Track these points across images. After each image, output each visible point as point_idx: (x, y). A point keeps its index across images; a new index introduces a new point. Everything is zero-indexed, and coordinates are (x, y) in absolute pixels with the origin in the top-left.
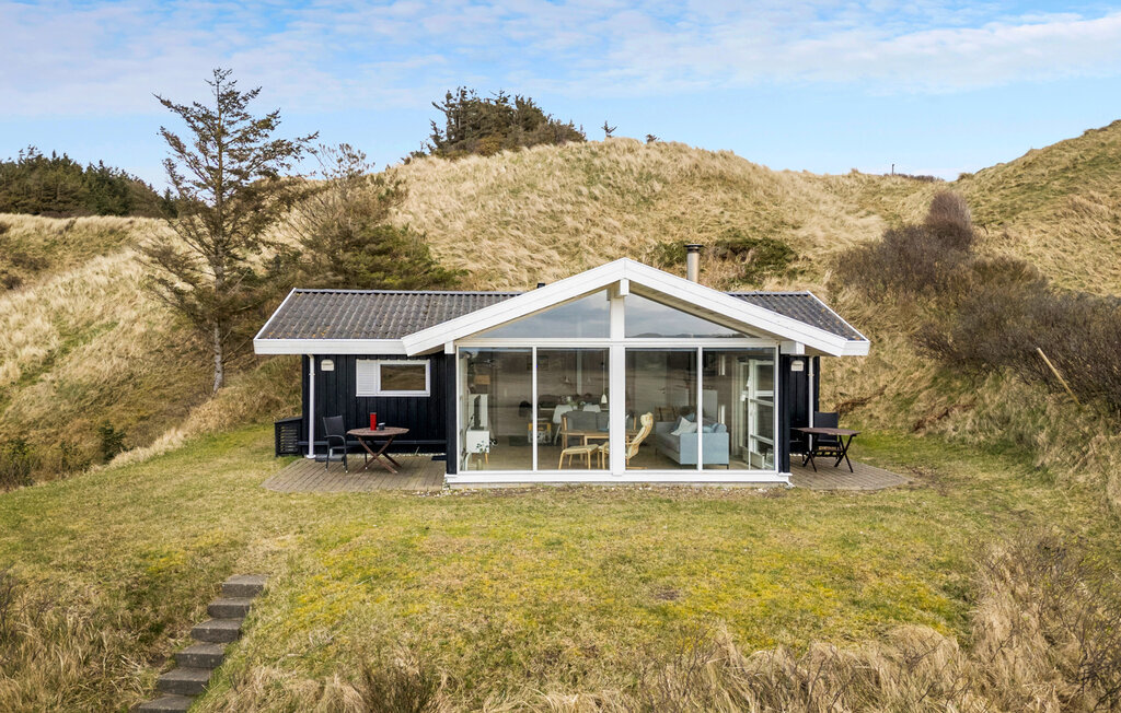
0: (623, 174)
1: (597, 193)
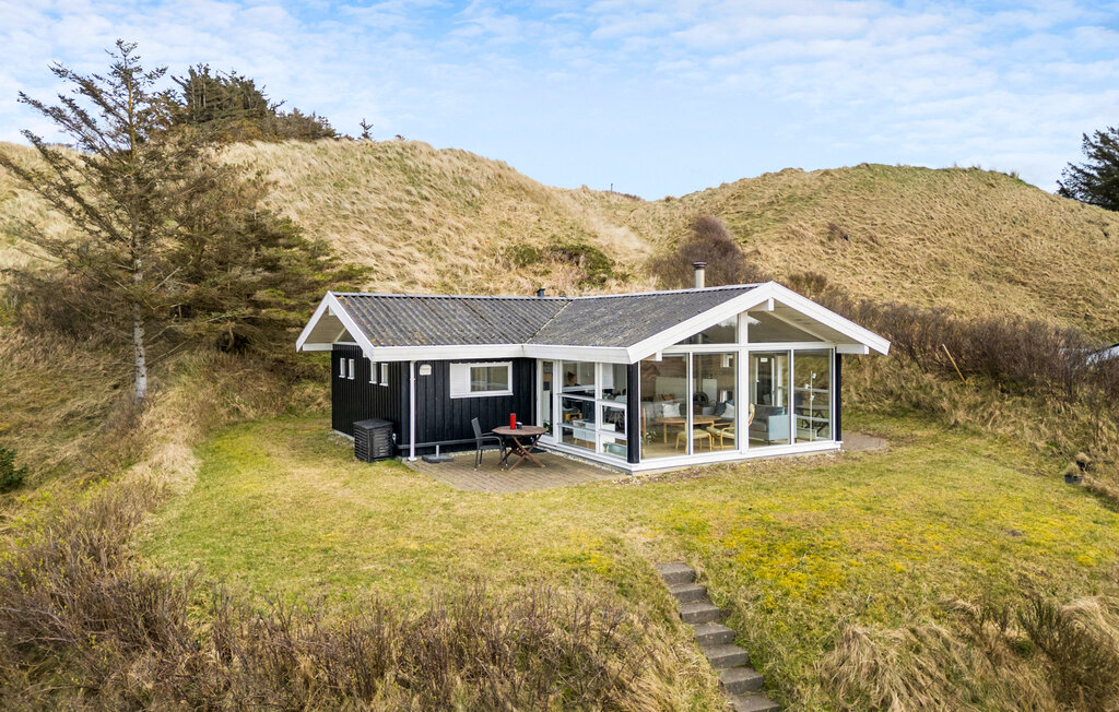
0: (440, 177)
1: (425, 193)
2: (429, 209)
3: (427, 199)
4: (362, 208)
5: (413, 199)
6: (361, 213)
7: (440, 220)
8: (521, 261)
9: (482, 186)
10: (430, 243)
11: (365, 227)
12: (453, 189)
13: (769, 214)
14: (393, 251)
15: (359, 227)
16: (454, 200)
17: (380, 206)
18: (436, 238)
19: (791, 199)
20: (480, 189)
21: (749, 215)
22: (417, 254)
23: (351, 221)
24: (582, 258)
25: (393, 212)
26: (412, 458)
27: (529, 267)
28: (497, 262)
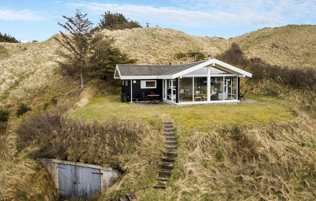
0: (161, 36)
1: (156, 40)
2: (156, 44)
3: (157, 42)
4: (140, 45)
5: (153, 42)
6: (140, 46)
7: (159, 47)
8: (178, 57)
9: (172, 38)
10: (156, 53)
11: (140, 50)
12: (164, 39)
13: (256, 41)
14: (146, 56)
15: (139, 50)
16: (164, 42)
17: (144, 44)
18: (157, 52)
19: (263, 37)
20: (172, 39)
21: (250, 42)
22: (152, 56)
23: (137, 49)
24: (196, 56)
25: (147, 46)
26: (132, 102)
27: (181, 59)
28: (172, 57)
